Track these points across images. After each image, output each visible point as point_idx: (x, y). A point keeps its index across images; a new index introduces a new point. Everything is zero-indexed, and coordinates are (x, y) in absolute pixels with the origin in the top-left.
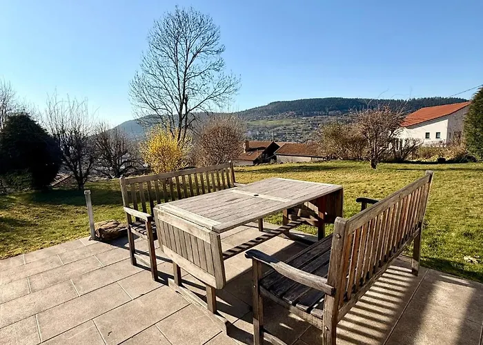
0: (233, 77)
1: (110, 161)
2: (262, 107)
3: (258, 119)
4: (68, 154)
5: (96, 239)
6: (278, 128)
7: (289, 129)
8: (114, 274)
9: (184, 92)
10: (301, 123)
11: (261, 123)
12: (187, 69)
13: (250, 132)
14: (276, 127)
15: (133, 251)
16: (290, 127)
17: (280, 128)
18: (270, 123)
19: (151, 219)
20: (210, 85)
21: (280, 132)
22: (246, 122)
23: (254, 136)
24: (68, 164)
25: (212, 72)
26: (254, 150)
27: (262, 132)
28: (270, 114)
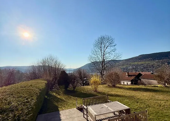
0: (120, 53)
1: (82, 80)
2: (136, 57)
3: (135, 62)
4: (72, 81)
5: (77, 109)
6: (144, 65)
7: (149, 65)
8: (80, 119)
9: (103, 58)
10: (155, 63)
11: (136, 63)
12: (104, 52)
13: (131, 67)
14: (143, 64)
15: (84, 114)
16: (150, 64)
17: (145, 65)
18: (140, 63)
19: (87, 109)
20: (112, 56)
21: (145, 67)
22: (129, 63)
23: (133, 68)
24: (72, 84)
25: (112, 52)
26: (131, 76)
27: (137, 67)
28: (140, 59)
